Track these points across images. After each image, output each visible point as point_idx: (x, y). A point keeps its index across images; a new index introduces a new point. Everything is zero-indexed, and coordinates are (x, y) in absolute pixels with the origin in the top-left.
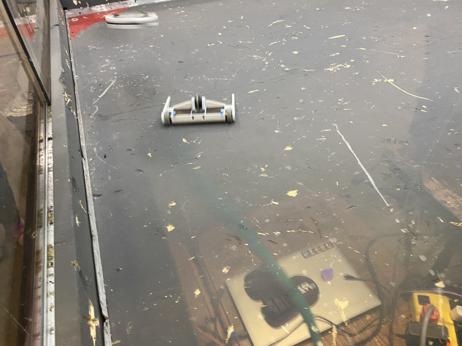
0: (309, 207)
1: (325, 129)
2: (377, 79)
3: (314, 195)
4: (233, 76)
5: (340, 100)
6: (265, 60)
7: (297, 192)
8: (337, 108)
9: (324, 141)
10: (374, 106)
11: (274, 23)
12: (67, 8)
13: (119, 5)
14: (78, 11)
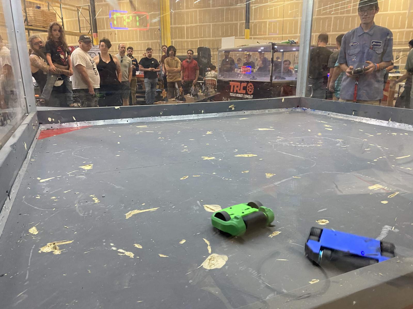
12: (42, 123)
13: (85, 124)
14: (50, 126)
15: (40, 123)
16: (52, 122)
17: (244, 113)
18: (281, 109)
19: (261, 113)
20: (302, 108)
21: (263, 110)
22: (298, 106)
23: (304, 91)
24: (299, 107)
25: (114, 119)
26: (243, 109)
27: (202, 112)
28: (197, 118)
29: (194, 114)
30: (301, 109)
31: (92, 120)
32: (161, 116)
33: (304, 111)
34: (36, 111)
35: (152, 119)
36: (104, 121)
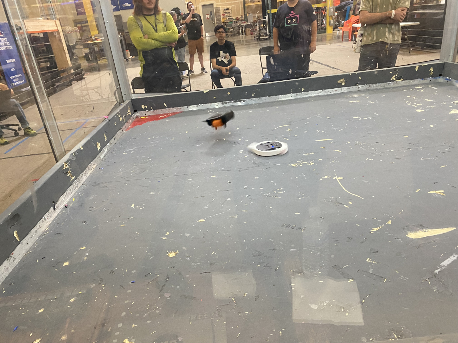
0: (174, 267)
1: (243, 210)
2: (328, 176)
3: (187, 259)
4: (212, 164)
5: (279, 189)
6: (246, 154)
8: (269, 195)
9: (234, 219)
10: (303, 197)
11: (280, 127)
12: (136, 110)
13: (175, 110)
14: (144, 113)
15: (135, 111)
16: (145, 109)
17: (359, 88)
18: (413, 80)
19: (383, 87)
20: (445, 78)
21: (384, 83)
22: (440, 75)
23: (451, 54)
24: (441, 77)
25: (203, 103)
26: (357, 84)
27: (302, 90)
28: (296, 98)
29: (291, 94)
30: (443, 79)
31: (182, 106)
32: (253, 97)
33: (448, 82)
34: (130, 99)
35: (243, 102)
36: (194, 106)
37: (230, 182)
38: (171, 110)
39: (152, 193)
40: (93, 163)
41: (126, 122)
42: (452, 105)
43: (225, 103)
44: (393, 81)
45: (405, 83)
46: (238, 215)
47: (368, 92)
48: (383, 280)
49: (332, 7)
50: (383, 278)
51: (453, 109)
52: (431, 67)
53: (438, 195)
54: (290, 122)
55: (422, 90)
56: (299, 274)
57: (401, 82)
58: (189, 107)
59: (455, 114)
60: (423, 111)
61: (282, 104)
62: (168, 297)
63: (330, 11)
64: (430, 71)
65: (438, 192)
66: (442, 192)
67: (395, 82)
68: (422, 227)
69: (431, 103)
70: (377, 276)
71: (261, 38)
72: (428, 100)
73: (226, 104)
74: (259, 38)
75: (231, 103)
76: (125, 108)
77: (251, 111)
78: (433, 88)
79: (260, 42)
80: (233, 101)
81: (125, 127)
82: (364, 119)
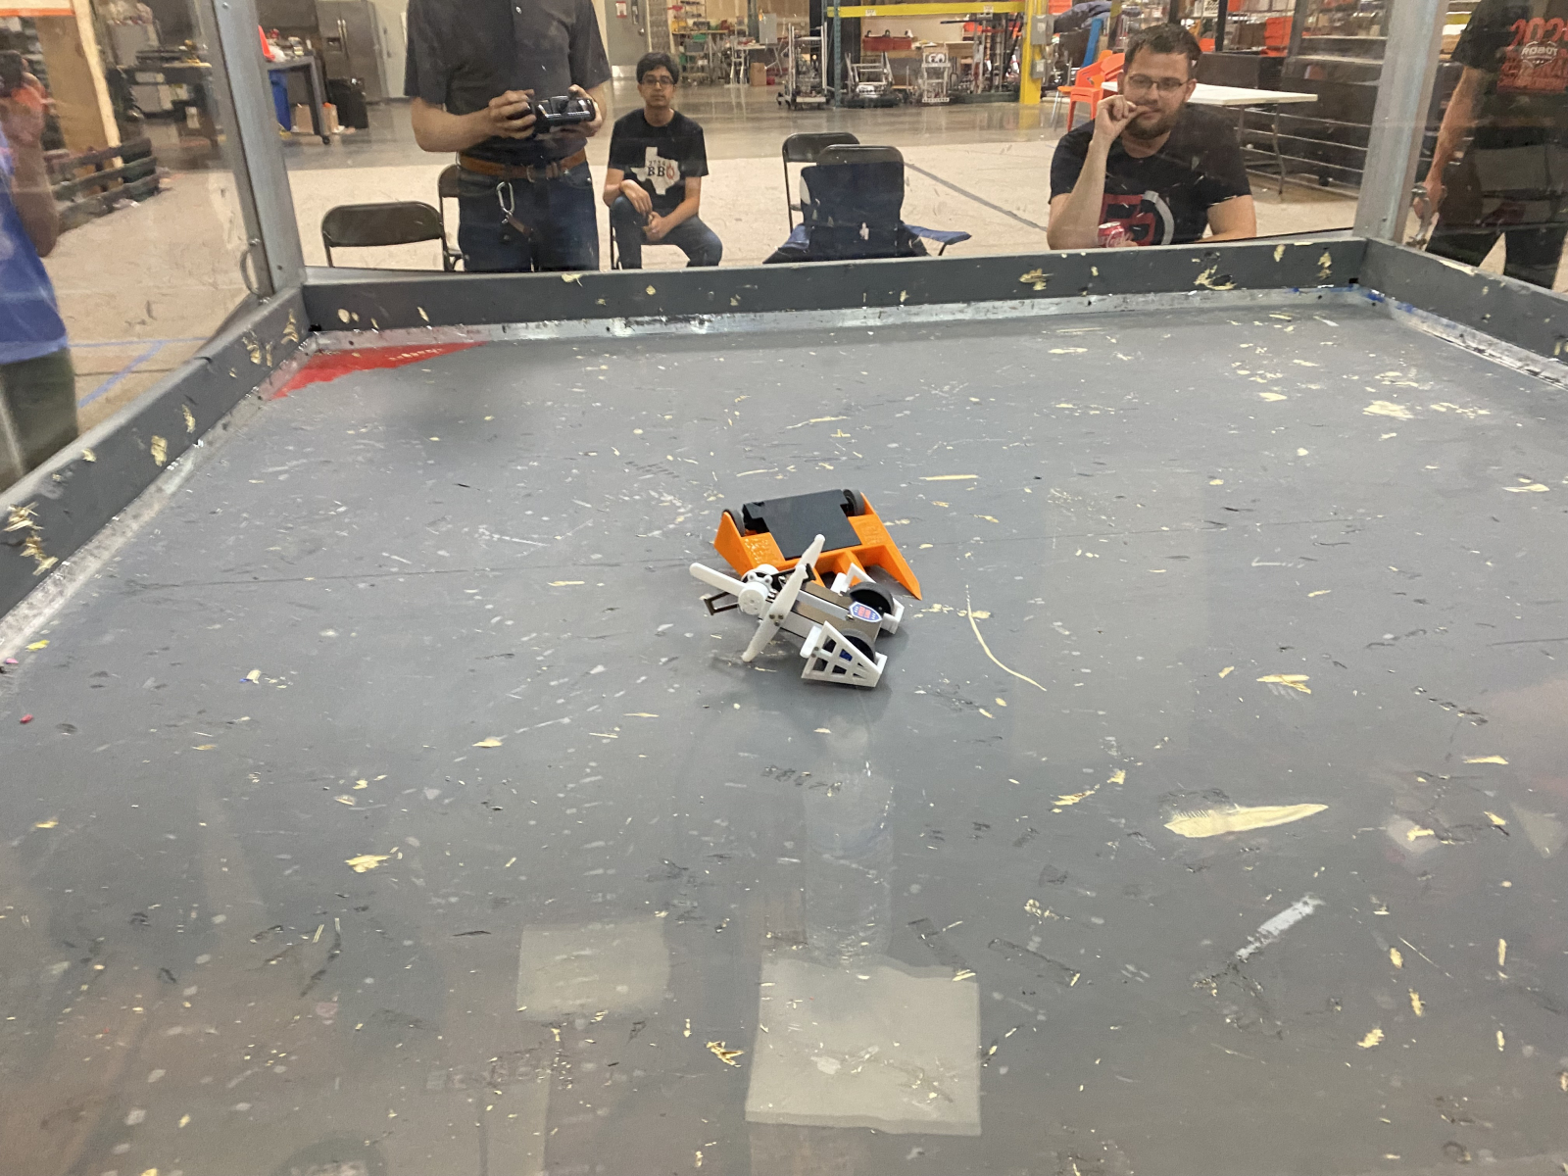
0: (364, 909)
1: (641, 712)
2: (943, 606)
3: (414, 880)
4: (559, 538)
6: (682, 510)
7: (379, 862)
8: (739, 661)
9: (605, 741)
11: (813, 421)
12: (318, 327)
13: (458, 334)
14: (346, 337)
15: (314, 328)
16: (350, 326)
17: (1090, 303)
18: (1266, 291)
19: (1168, 308)
20: (1366, 291)
21: (1174, 294)
22: (1353, 281)
23: (1392, 213)
24: (1356, 286)
25: (558, 320)
26: (1085, 289)
27: (902, 299)
28: (878, 323)
29: (865, 308)
30: (1361, 294)
31: (483, 324)
32: (733, 310)
33: (1374, 304)
34: (299, 285)
35: (697, 322)
36: (527, 328)
37: (612, 609)
38: (444, 334)
39: (331, 633)
40: (130, 510)
41: (276, 366)
42: (1376, 384)
43: (638, 323)
44: (1202, 287)
45: (1240, 298)
46: (620, 727)
47: (1116, 320)
48: (1067, 979)
49: (1043, 17)
50: (1068, 969)
51: (1377, 399)
52: (1324, 253)
53: (1289, 691)
54: (846, 409)
55: (1290, 328)
56: (794, 947)
57: (1226, 294)
58: (509, 328)
59: (1382, 416)
60: (1284, 397)
61: (829, 342)
62: (327, 1016)
63: (1034, 26)
64: (1320, 263)
65: (1288, 679)
66: (1303, 682)
67: (1206, 292)
68: (1219, 797)
69: (1311, 375)
70: (1049, 961)
71: (799, 100)
72: (1304, 363)
73: (641, 327)
74: (794, 100)
75: (658, 325)
76: (277, 319)
77: (722, 359)
78: (1325, 321)
79: (794, 115)
80: (664, 319)
81: (271, 384)
82: (1092, 412)
